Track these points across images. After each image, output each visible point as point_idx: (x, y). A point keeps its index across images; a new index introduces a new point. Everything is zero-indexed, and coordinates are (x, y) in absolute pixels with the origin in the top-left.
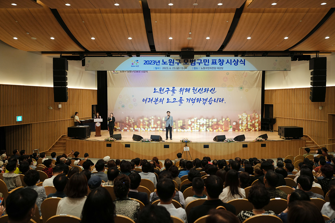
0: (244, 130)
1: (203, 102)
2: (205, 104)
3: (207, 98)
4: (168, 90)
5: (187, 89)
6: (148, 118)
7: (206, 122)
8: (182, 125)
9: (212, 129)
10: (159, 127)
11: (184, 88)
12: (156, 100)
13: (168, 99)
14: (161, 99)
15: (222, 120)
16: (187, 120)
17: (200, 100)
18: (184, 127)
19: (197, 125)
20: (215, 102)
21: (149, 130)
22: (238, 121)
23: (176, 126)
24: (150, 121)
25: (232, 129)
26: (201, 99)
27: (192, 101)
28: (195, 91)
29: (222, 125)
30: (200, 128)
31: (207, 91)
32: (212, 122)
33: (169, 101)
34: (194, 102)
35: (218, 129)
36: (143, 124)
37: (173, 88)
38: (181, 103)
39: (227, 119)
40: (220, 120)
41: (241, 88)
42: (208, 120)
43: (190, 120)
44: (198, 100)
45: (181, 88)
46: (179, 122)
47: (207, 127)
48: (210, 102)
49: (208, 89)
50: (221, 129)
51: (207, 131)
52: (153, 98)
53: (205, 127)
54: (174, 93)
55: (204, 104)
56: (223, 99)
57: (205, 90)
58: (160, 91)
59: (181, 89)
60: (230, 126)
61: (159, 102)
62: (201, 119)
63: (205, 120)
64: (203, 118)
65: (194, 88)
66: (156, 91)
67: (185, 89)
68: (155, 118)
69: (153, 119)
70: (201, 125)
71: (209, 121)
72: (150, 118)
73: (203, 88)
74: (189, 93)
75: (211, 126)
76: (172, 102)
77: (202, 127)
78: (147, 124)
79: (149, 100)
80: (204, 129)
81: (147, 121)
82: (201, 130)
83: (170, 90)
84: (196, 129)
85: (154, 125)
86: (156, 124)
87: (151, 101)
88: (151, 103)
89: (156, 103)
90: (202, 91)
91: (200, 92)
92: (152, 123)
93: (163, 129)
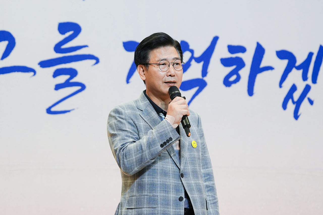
1: (287, 85)
2: (298, 104)
3: (322, 50)
26: (260, 51)
34: (200, 84)
38: (71, 82)
44: (233, 62)
55: (291, 106)
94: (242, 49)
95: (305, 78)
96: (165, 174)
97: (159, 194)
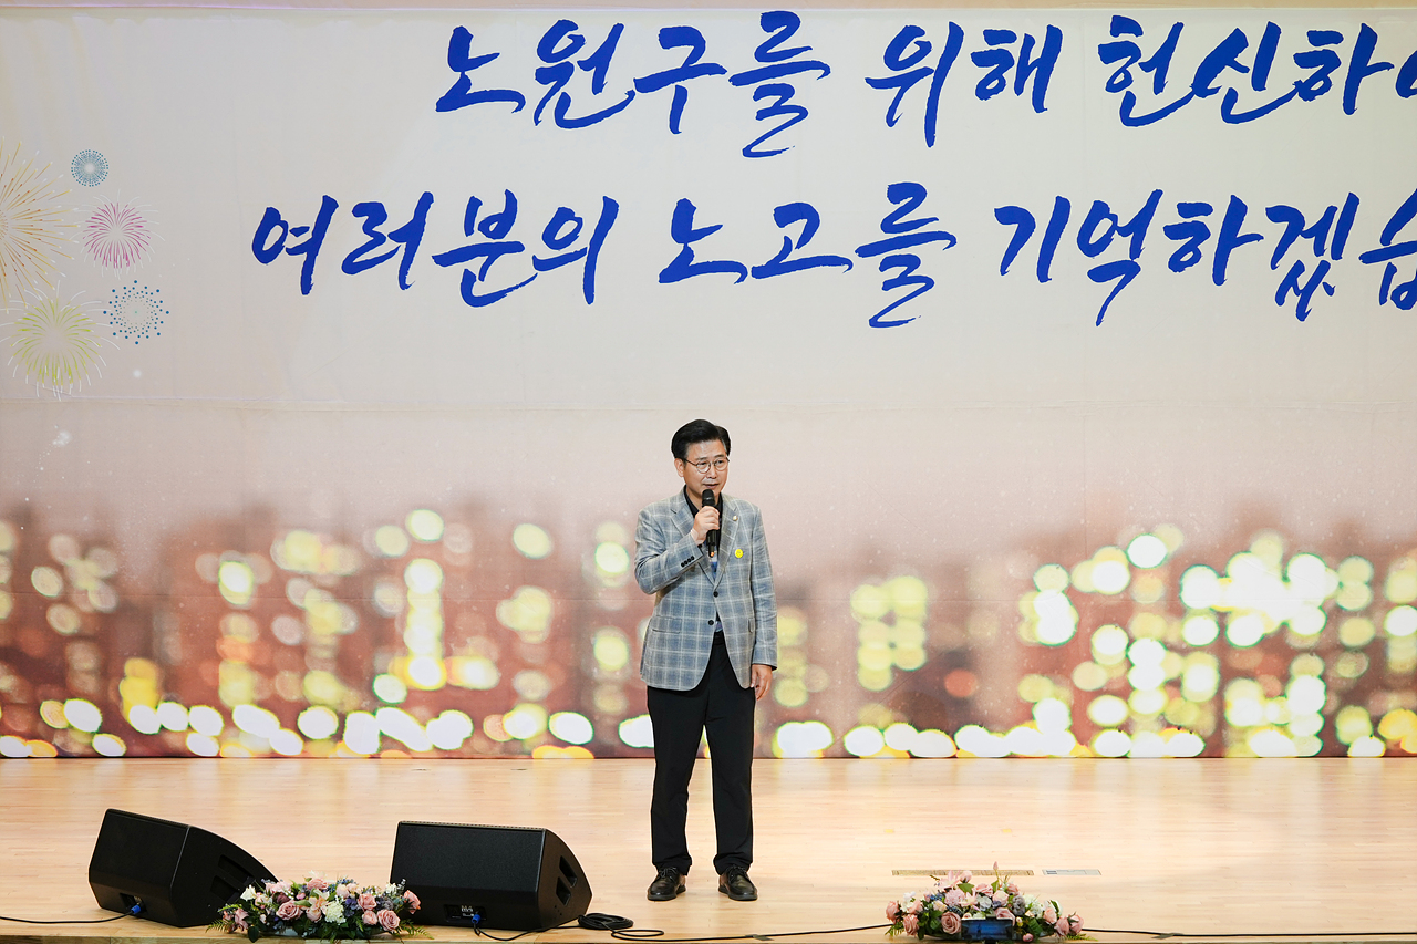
1: (1286, 264)
2: (1305, 295)
3: (1353, 202)
4: (689, 70)
5: (1014, 49)
6: (343, 537)
7: (1335, 614)
8: (914, 659)
10: (532, 684)
11: (956, 36)
12: (479, 238)
13: (684, 211)
14: (564, 215)
16: (1014, 568)
17: (1231, 238)
18: (955, 684)
19: (1174, 665)
21: (364, 730)
23: (822, 681)
24: (385, 597)
26: (1237, 210)
27: (1090, 250)
28: (1142, 81)
30: (1219, 701)
31: (1339, 77)
33: (703, 251)
34: (1128, 270)
36: (267, 636)
37: (769, 21)
38: (909, 277)
42: (1359, 570)
43: (1051, 578)
44: (1189, 231)
45: (911, 33)
46: (868, 600)
47: (1353, 695)
48: (1406, 267)
49: (1367, 39)
51: (1333, 748)
52: (426, 200)
53: (1307, 691)
54: (782, 106)
55: (1292, 299)
57: (1319, 57)
58: (542, 76)
59: (911, 49)
61: (541, 265)
62: (1237, 564)
63: (1308, 567)
64: (1285, 533)
65: (1121, 24)
66: (480, 80)
67: (974, 42)
68: (461, 546)
69: (433, 550)
70: (1236, 662)
71: (1377, 582)
72: (389, 543)
73: (1273, 33)
74: (1039, 106)
75: (1405, 676)
76: (760, 272)
77: (1265, 685)
78: (330, 641)
79: (367, 229)
80: (1291, 728)
81: (330, 582)
82: (1243, 731)
83: (723, 71)
84: (1157, 726)
85: (448, 654)
86: (476, 642)
87: (390, 245)
88: (404, 286)
89: (479, 290)
90: (1259, 83)
91: (1232, 97)
92: (411, 619)
93: (609, 722)
94: (1205, 209)
95: (1319, 250)
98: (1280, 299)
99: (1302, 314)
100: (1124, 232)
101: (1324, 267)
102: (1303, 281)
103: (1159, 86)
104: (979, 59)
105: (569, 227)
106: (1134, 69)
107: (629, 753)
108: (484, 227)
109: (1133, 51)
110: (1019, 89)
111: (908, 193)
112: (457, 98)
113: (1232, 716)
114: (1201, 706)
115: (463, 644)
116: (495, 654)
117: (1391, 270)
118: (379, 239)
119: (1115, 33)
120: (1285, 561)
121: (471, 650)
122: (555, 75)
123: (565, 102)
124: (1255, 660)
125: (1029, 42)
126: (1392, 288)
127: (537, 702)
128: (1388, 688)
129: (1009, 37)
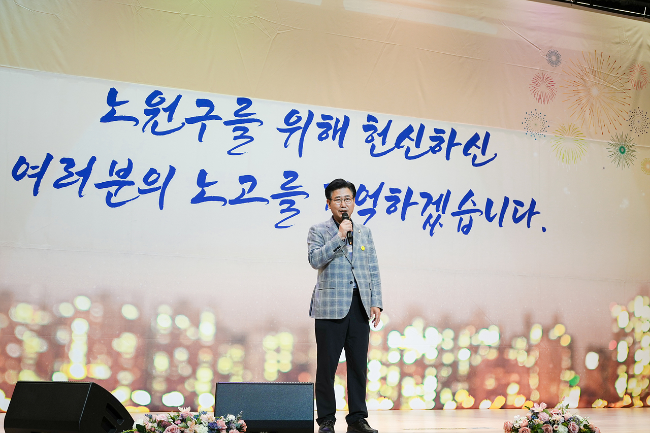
0: (639, 403)
1: (426, 214)
2: (433, 226)
3: (449, 193)
4: (208, 117)
5: (333, 123)
6: (44, 307)
7: (441, 351)
8: (287, 367)
9: (472, 392)
10: (126, 377)
11: (311, 115)
12: (115, 178)
13: (203, 174)
14: (153, 171)
15: (526, 335)
17: (407, 203)
18: (302, 377)
19: (384, 371)
20: (490, 219)
22: (611, 347)
23: (249, 377)
24: (61, 336)
25: (576, 392)
26: (410, 192)
28: (378, 140)
29: (527, 371)
30: (399, 386)
31: (444, 146)
32: (474, 349)
33: (210, 191)
34: (372, 212)
35: (505, 395)
36: (3, 353)
37: (240, 101)
38: (291, 208)
39: (555, 333)
40: (516, 336)
41: (622, 150)
42: (450, 334)
44: (393, 199)
45: (294, 112)
46: (270, 342)
47: (446, 383)
48: (466, 219)
49: (453, 133)
50: (519, 393)
51: (439, 406)
52: (93, 160)
53: (431, 382)
54: (244, 135)
55: (428, 228)
56: (533, 203)
57: (437, 138)
58: (147, 112)
59: (294, 119)
60: (568, 376)
61: (142, 192)
62: (408, 330)
63: (432, 331)
64: (425, 319)
65: (371, 118)
66: (120, 111)
67: (317, 119)
68: (98, 313)
69: (85, 314)
70: (406, 370)
71: (455, 339)
72: (65, 310)
73: (422, 128)
74: (341, 146)
75: (464, 376)
76: (232, 202)
77: (416, 379)
78: (34, 356)
79: (66, 169)
80: (424, 397)
81: (36, 328)
82: (408, 398)
83: (221, 119)
84: (377, 396)
85: (88, 362)
86: (102, 357)
87: (75, 177)
88: (80, 196)
89: (114, 200)
90: (418, 145)
91: (408, 150)
92: (73, 346)
93: (158, 395)
94: (399, 191)
95: (437, 210)
96: (341, 267)
97: (337, 280)
98: (424, 228)
99: (431, 234)
100: (371, 197)
101: (439, 217)
102: (432, 221)
103: (384, 143)
104: (320, 125)
105: (154, 177)
106: (375, 135)
107: (165, 409)
108: (118, 173)
109: (375, 129)
110: (334, 138)
111: (291, 175)
112: (109, 118)
113: (404, 392)
114: (393, 388)
115: (95, 358)
116: (110, 363)
117: (461, 220)
118: (71, 174)
119: (368, 121)
120: (424, 329)
121: (99, 361)
122: (152, 112)
123: (156, 124)
124: (412, 370)
125: (338, 121)
126: (462, 226)
127: (127, 386)
128: (458, 381)
129: (331, 118)
